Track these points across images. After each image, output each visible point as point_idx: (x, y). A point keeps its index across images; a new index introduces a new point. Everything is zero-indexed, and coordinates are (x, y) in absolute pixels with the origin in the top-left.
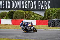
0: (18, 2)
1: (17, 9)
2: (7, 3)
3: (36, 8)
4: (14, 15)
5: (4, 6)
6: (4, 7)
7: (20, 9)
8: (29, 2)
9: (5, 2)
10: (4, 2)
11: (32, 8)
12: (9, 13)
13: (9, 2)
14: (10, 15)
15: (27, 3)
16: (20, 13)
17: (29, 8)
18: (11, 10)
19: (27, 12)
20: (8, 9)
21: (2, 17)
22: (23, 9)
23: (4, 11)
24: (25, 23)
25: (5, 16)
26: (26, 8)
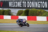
0: (32, 2)
1: (32, 8)
2: (24, 3)
3: (47, 7)
4: (29, 13)
5: (21, 5)
6: (21, 6)
7: (34, 8)
8: (41, 2)
10: (21, 2)
11: (43, 7)
13: (25, 2)
14: (26, 12)
15: (40, 3)
16: (34, 11)
17: (41, 7)
19: (39, 10)
20: (24, 8)
21: (20, 14)
22: (36, 8)
23: (21, 9)
24: (20, 20)
26: (39, 7)
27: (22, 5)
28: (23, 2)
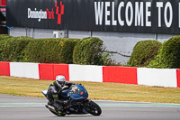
5: (150, 19)
6: (149, 24)
9: (154, 4)
10: (149, 4)
12: (167, 44)
13: (169, 4)
14: (170, 52)
18: (174, 34)
20: (164, 31)
21: (144, 60)
25: (152, 57)
27: (153, 19)
28: (159, 5)
